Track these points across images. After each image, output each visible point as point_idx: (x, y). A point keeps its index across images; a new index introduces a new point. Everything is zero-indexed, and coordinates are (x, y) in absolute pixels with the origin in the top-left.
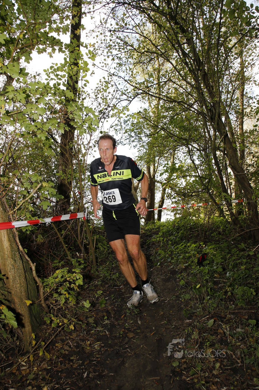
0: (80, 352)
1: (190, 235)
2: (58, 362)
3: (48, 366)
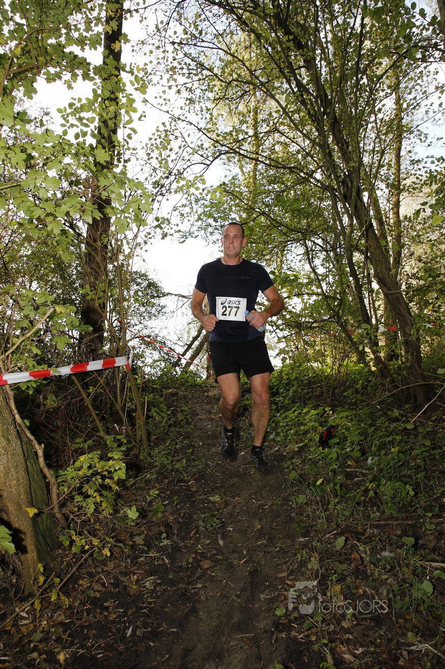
0: (121, 593)
1: (308, 395)
2: (82, 611)
3: (66, 618)
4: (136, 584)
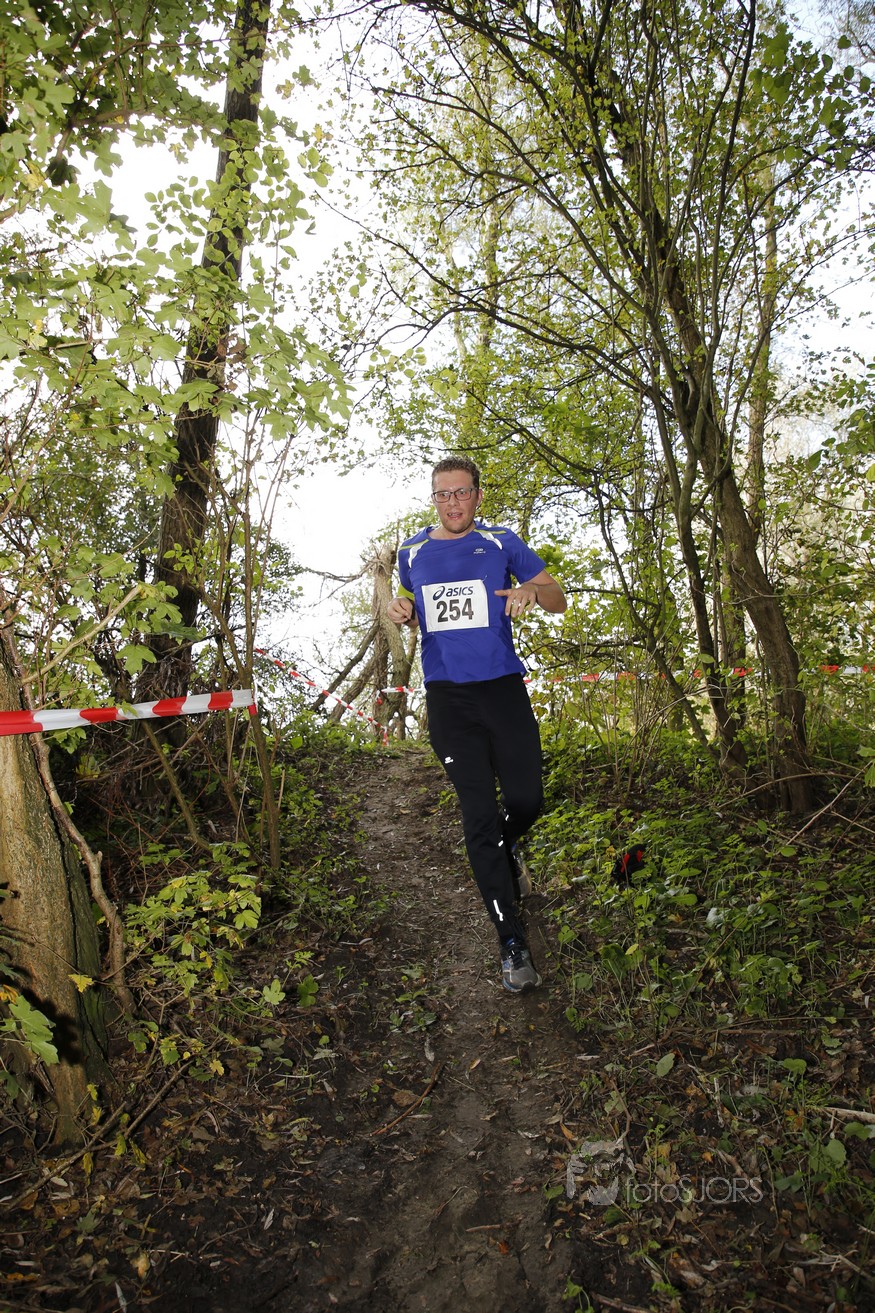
0: (247, 1148)
1: (583, 783)
2: (172, 1179)
3: (143, 1190)
4: (272, 1131)
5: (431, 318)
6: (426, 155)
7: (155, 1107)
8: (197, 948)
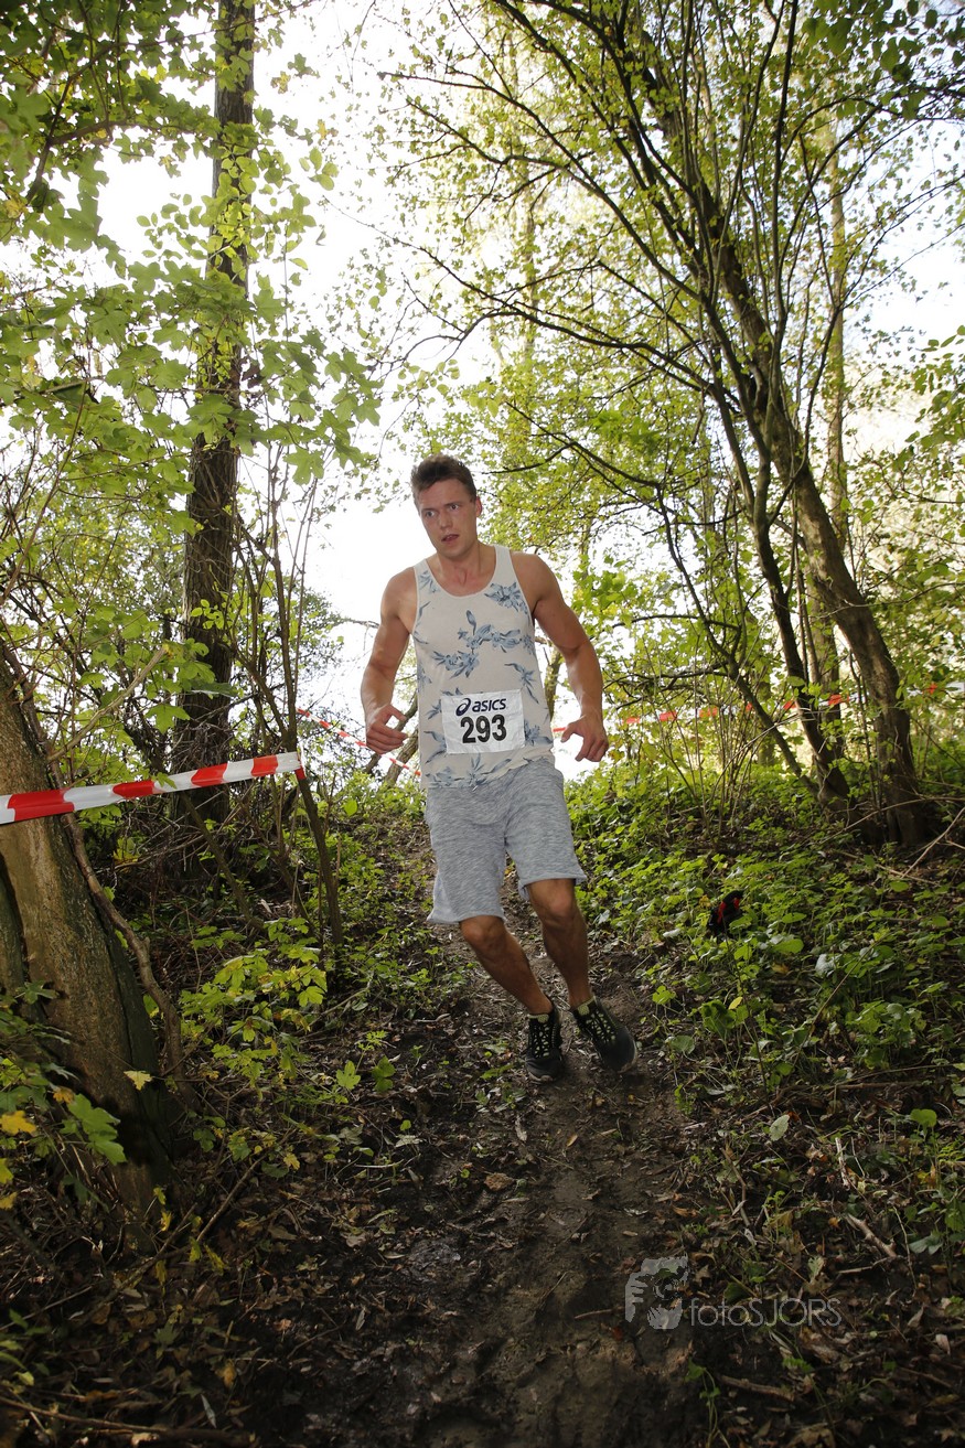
0: (329, 1244)
1: (669, 831)
2: (253, 1282)
3: (222, 1296)
4: (357, 1226)
5: (463, 327)
6: (443, 146)
7: (228, 1208)
8: (261, 1033)
